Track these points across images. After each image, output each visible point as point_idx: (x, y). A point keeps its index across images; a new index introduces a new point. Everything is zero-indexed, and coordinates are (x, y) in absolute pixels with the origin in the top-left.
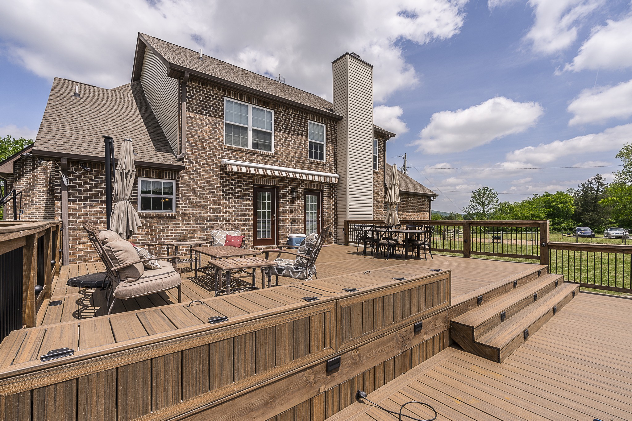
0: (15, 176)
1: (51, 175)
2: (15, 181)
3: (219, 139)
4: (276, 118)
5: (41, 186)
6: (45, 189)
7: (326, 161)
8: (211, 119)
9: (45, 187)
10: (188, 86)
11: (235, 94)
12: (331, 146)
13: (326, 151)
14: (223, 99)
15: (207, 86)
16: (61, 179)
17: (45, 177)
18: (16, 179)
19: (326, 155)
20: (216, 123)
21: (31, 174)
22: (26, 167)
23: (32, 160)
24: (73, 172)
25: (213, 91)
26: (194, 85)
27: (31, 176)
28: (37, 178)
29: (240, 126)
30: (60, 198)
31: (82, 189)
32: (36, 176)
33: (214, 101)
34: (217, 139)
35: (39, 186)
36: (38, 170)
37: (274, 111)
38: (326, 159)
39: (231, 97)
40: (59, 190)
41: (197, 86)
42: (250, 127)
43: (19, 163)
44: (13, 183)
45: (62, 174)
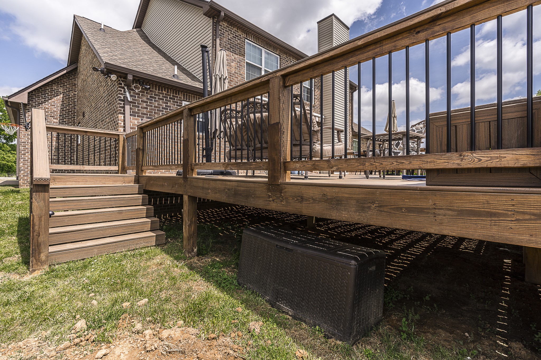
0: (28, 107)
1: (61, 108)
2: (28, 111)
3: (242, 75)
4: (281, 62)
5: (52, 118)
6: (55, 121)
7: (314, 104)
8: (236, 56)
9: (56, 119)
10: (220, 25)
11: (253, 37)
12: (318, 91)
13: (314, 95)
14: (245, 40)
15: (234, 28)
16: (124, 94)
17: (55, 110)
18: (29, 110)
19: (314, 98)
20: (240, 61)
21: (43, 106)
22: (38, 99)
23: (44, 93)
24: (133, 90)
25: (238, 32)
26: (224, 25)
27: (42, 108)
28: (48, 110)
29: (256, 66)
30: (122, 111)
31: (140, 106)
32: (47, 108)
33: (239, 41)
34: (240, 74)
35: (50, 118)
36: (49, 103)
37: (280, 56)
38: (314, 102)
39: (251, 40)
40: (122, 104)
41: (227, 26)
42: (263, 67)
43: (31, 94)
44: (26, 113)
45: (126, 90)
